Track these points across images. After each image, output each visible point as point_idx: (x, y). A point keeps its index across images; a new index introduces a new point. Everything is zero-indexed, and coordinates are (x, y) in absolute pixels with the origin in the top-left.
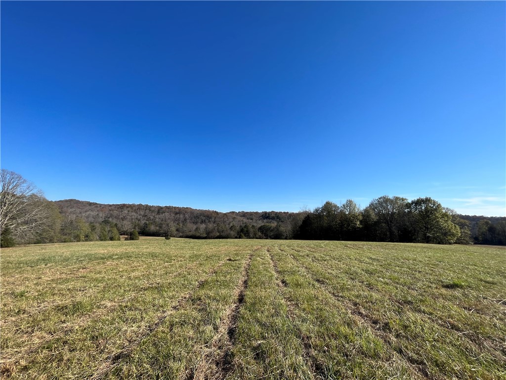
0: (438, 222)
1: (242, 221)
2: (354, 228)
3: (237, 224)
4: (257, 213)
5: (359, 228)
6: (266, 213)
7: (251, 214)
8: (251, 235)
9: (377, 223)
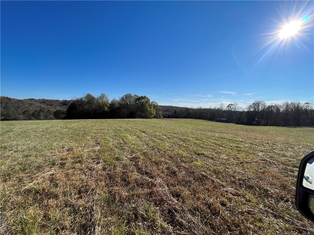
0: (147, 108)
1: (40, 106)
2: (104, 111)
3: (32, 109)
4: (57, 101)
5: (107, 111)
6: (66, 101)
7: (52, 101)
8: (42, 118)
9: (118, 108)
